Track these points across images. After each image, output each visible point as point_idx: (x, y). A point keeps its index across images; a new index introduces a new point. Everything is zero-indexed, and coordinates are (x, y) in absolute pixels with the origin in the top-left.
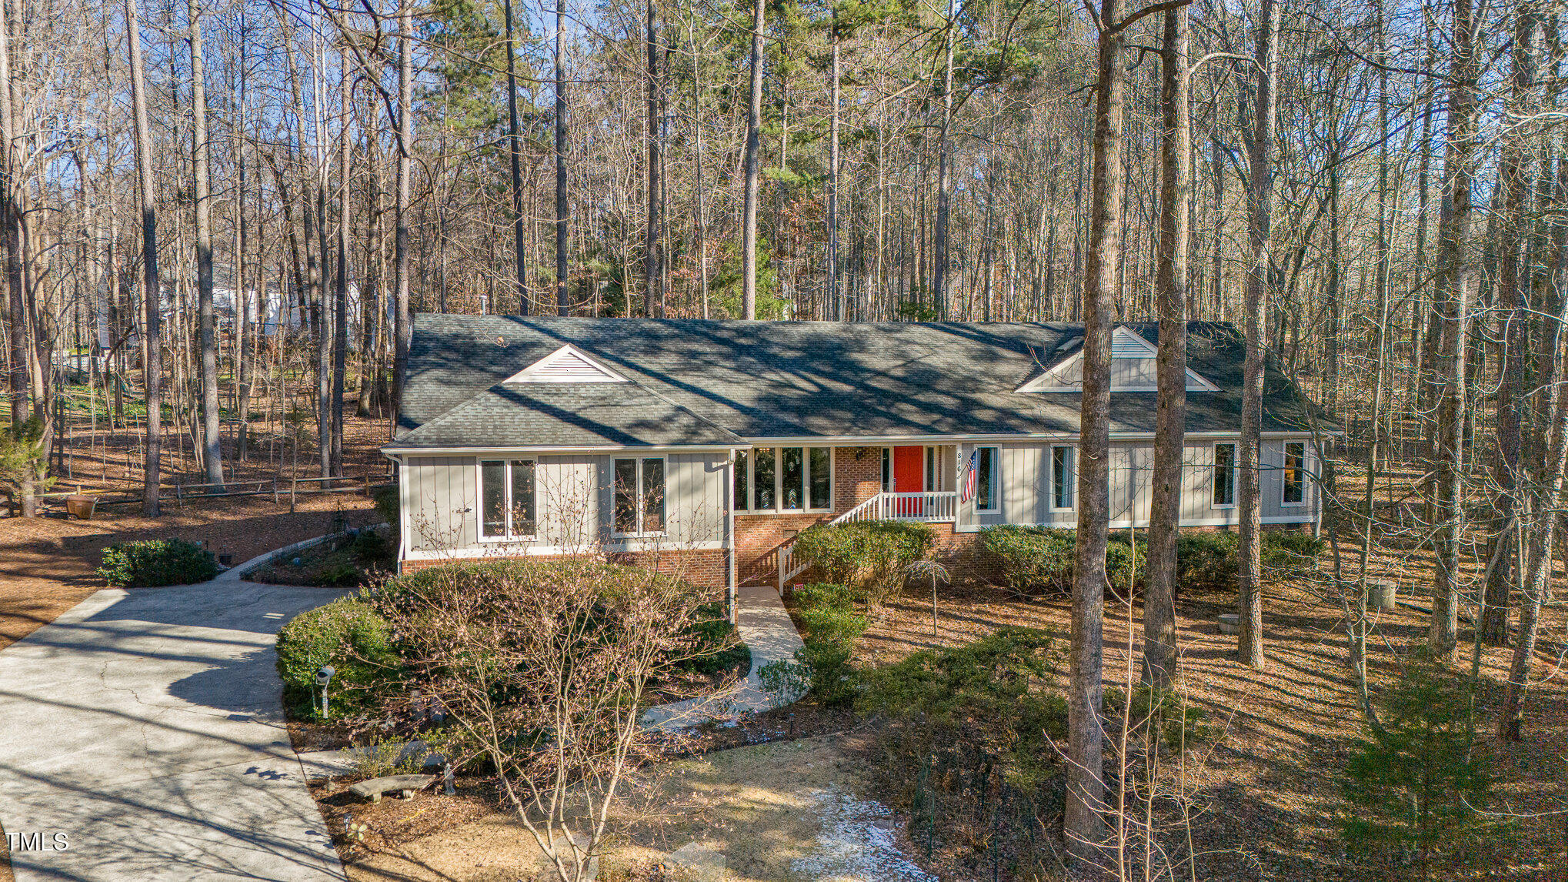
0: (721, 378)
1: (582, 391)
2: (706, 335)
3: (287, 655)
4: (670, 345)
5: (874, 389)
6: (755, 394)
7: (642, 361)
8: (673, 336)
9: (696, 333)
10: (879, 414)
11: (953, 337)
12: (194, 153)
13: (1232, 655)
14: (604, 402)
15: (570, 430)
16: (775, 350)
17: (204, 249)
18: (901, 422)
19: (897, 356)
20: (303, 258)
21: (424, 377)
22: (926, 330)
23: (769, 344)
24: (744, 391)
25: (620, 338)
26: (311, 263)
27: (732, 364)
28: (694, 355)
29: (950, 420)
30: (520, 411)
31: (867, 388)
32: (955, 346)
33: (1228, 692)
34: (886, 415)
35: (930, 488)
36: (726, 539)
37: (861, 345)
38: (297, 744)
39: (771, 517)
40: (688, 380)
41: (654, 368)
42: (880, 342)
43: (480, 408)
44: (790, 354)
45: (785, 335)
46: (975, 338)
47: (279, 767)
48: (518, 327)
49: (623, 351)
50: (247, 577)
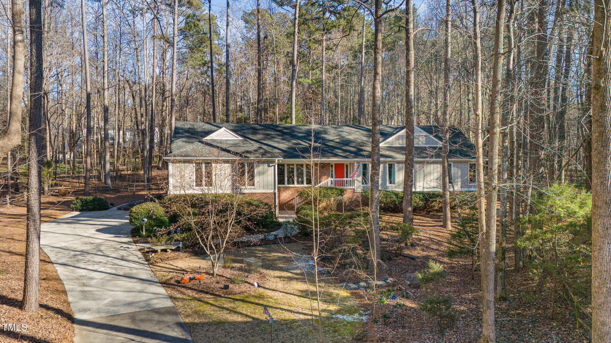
0: (276, 142)
1: (228, 142)
2: (272, 129)
3: (132, 216)
4: (260, 132)
5: (328, 145)
6: (288, 146)
7: (250, 136)
8: (261, 129)
9: (269, 128)
10: (329, 152)
11: (357, 130)
12: (104, 74)
13: (441, 226)
14: (235, 145)
15: (223, 153)
16: (296, 133)
17: (106, 106)
18: (336, 155)
19: (337, 136)
20: (139, 115)
21: (178, 140)
22: (348, 128)
23: (294, 131)
24: (284, 146)
25: (243, 130)
26: (142, 115)
27: (281, 138)
28: (268, 135)
29: (352, 155)
30: (207, 147)
31: (326, 145)
32: (358, 133)
33: (437, 236)
34: (331, 153)
35: (347, 177)
36: (275, 189)
37: (326, 132)
38: (135, 242)
39: (293, 187)
40: (265, 142)
41: (254, 138)
42: (332, 131)
43: (195, 147)
44: (301, 135)
45: (300, 129)
46: (365, 130)
47: (130, 246)
48: (209, 126)
49: (244, 133)
50: (119, 209)
